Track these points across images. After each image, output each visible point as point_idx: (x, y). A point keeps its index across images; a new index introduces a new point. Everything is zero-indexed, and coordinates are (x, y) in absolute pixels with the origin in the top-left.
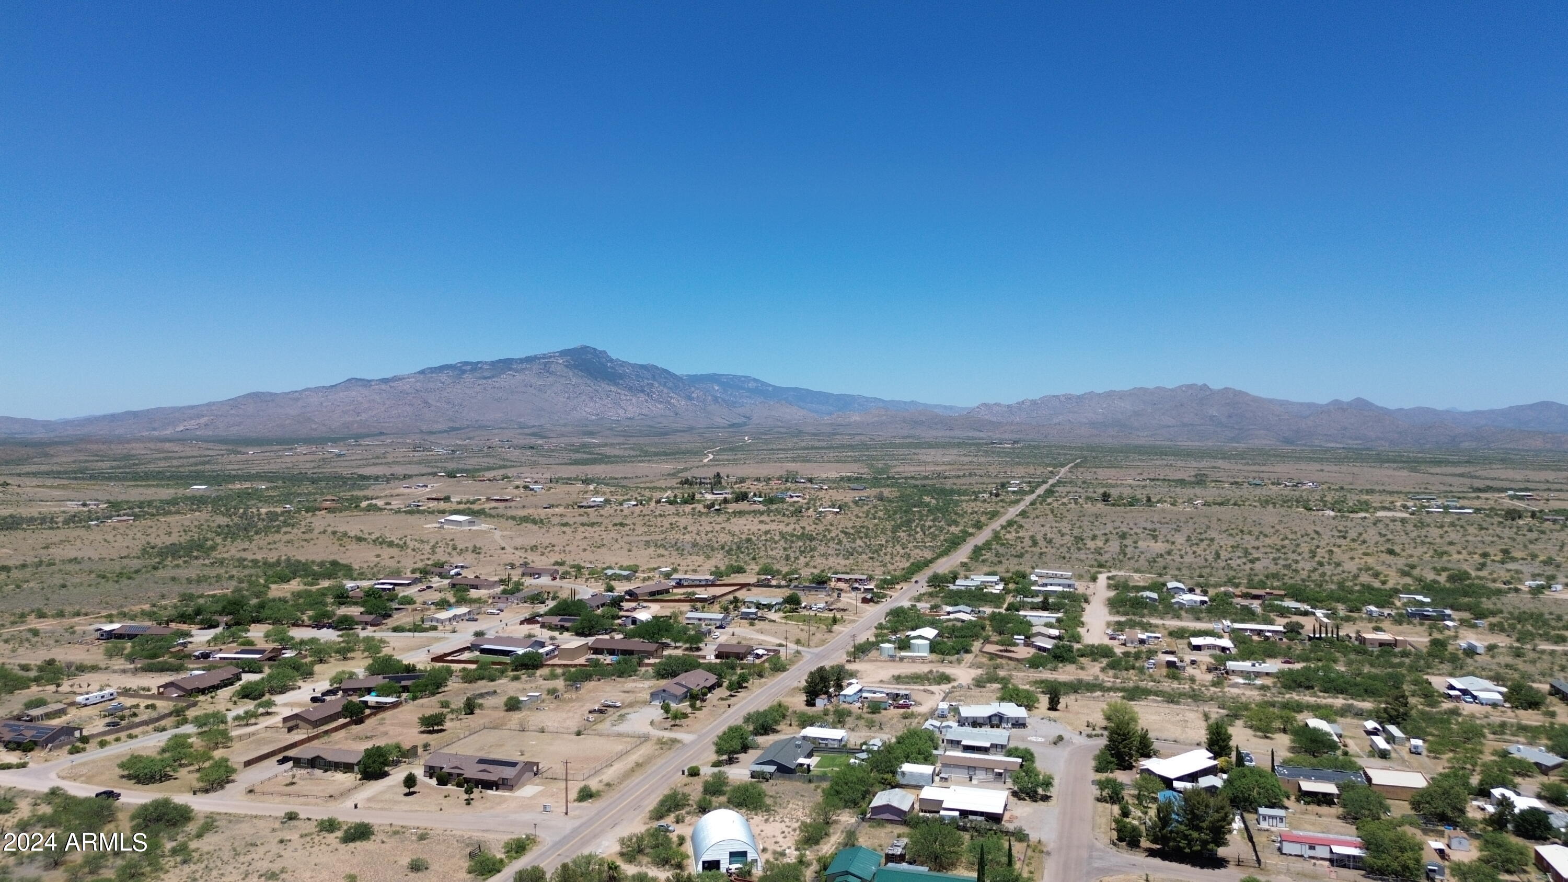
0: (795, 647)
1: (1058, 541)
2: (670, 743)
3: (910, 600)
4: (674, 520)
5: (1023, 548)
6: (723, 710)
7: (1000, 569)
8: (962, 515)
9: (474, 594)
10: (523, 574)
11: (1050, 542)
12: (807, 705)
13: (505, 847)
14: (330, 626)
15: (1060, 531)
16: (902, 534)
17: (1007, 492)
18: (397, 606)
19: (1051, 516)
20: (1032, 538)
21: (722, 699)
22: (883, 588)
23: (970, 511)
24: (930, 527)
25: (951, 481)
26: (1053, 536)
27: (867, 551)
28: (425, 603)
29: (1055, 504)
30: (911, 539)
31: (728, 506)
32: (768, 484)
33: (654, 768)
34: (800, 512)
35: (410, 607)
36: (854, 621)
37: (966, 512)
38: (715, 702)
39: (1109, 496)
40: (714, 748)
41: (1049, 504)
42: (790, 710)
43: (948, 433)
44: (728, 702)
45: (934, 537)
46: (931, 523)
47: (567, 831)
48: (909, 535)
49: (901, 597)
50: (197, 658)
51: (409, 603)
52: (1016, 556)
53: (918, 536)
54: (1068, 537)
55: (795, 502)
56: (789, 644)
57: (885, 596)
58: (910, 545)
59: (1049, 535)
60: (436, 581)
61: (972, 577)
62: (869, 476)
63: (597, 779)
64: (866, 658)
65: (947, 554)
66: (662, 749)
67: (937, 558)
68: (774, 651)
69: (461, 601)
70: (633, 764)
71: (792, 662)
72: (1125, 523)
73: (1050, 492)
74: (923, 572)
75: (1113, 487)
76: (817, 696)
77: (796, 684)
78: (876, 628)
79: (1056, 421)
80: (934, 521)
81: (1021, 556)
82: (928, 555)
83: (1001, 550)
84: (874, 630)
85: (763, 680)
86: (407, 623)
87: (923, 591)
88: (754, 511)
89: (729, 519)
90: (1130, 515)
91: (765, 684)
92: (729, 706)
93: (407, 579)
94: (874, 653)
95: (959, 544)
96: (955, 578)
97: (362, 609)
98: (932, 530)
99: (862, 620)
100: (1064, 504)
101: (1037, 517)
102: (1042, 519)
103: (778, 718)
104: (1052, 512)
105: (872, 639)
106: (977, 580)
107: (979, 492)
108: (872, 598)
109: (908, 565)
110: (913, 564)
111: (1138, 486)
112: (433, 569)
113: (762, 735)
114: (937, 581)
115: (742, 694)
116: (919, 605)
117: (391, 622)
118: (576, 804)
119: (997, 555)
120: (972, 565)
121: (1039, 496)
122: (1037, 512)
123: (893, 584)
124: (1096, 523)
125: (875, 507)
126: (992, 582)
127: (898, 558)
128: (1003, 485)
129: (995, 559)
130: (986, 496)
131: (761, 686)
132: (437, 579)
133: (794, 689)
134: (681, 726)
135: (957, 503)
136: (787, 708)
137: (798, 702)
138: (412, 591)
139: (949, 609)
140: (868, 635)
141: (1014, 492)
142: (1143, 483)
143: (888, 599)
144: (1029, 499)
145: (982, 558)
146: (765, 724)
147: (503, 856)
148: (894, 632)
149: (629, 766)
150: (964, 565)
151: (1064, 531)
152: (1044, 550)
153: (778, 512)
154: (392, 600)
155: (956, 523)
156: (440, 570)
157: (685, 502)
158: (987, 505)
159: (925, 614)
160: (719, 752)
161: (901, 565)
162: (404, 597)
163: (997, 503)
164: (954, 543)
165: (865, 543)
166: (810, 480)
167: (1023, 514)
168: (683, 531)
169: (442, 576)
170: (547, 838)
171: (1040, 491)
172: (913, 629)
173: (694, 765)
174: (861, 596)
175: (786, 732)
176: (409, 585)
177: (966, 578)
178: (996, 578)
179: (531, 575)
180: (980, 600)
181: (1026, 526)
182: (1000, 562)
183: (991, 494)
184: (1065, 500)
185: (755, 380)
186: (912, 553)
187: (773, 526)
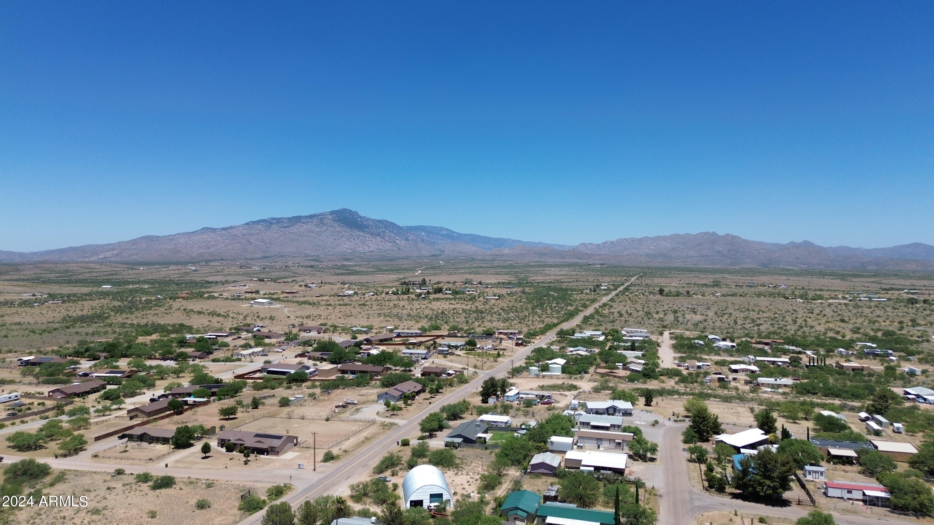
0: (474, 370)
1: (635, 314)
2: (389, 425)
3: (546, 344)
4: (396, 303)
5: (614, 318)
6: (426, 406)
7: (602, 328)
8: (574, 301)
9: (267, 341)
10: (300, 330)
11: (631, 314)
12: (482, 403)
13: (267, 492)
14: (171, 359)
15: (636, 309)
16: (538, 311)
17: (601, 289)
18: (217, 348)
19: (629, 302)
20: (619, 312)
21: (426, 399)
22: (529, 338)
23: (579, 299)
24: (555, 307)
25: (565, 284)
26: (632, 312)
27: (517, 319)
28: (235, 346)
29: (631, 295)
30: (544, 313)
31: (430, 295)
32: (454, 285)
33: (378, 441)
34: (475, 298)
35: (225, 348)
36: (511, 356)
37: (576, 299)
38: (421, 401)
39: (663, 291)
40: (420, 427)
41: (627, 295)
42: (471, 405)
43: (562, 260)
44: (430, 401)
45: (558, 312)
46: (555, 305)
47: (314, 482)
48: (543, 311)
49: (541, 342)
50: (81, 376)
51: (225, 346)
52: (610, 322)
53: (548, 311)
54: (641, 312)
55: (471, 294)
56: (469, 368)
57: (530, 342)
58: (544, 316)
59: (629, 311)
60: (244, 335)
61: (585, 332)
62: (515, 282)
63: (338, 448)
64: (520, 376)
65: (567, 321)
66: (384, 429)
67: (561, 322)
68: (460, 371)
69: (257, 345)
70: (363, 438)
71: (472, 378)
72: (675, 305)
73: (627, 289)
74: (553, 330)
75: (665, 287)
76: (489, 396)
77: (475, 390)
78: (526, 359)
79: (626, 253)
80: (557, 304)
81: (613, 322)
82: (555, 321)
83: (601, 319)
84: (525, 360)
85: (453, 388)
86: (222, 357)
87: (554, 340)
88: (446, 298)
89: (430, 302)
90: (677, 301)
91: (454, 390)
92: (430, 403)
93: (225, 332)
94: (525, 373)
95: (574, 316)
96: (573, 333)
97: (193, 349)
98: (557, 308)
99: (516, 355)
100: (636, 295)
101: (621, 302)
102: (624, 303)
103: (463, 409)
104: (630, 299)
105: (524, 365)
106: (588, 333)
107: (583, 289)
108: (522, 343)
109: (543, 326)
110: (546, 325)
111: (680, 287)
112: (242, 328)
113: (452, 420)
114: (562, 334)
115: (439, 396)
116: (552, 347)
117: (212, 357)
118: (322, 464)
119: (598, 321)
120: (584, 326)
121: (620, 291)
122: (621, 299)
123: (535, 335)
124: (657, 305)
125: (520, 297)
126: (597, 335)
127: (536, 323)
128: (598, 286)
129: (598, 323)
130: (588, 291)
131: (451, 391)
132: (245, 333)
133: (474, 393)
134: (398, 415)
135: (570, 295)
136: (469, 404)
137: (477, 401)
138: (228, 340)
139: (572, 349)
140: (522, 363)
141: (604, 290)
142: (682, 285)
143: (532, 344)
144: (614, 293)
145: (589, 323)
146: (455, 413)
147: (266, 498)
148: (538, 361)
149: (361, 440)
150: (578, 326)
151: (638, 309)
152: (627, 319)
153: (461, 299)
154: (214, 345)
155: (572, 305)
156: (248, 328)
157: (404, 293)
158: (588, 296)
159: (556, 352)
160: (423, 430)
161: (539, 326)
162: (222, 342)
163: (595, 295)
164: (571, 315)
165: (516, 315)
166: (480, 283)
167: (612, 300)
168: (402, 308)
169: (248, 331)
170: (299, 486)
171: (621, 288)
172: (549, 360)
173: (406, 438)
174: (514, 342)
175: (468, 418)
176: (226, 336)
177: (581, 333)
178: (599, 333)
179: (305, 331)
180: (591, 344)
181: (614, 306)
182: (601, 325)
183: (591, 290)
184: (637, 293)
185: (447, 229)
186: (545, 320)
187: (458, 306)
